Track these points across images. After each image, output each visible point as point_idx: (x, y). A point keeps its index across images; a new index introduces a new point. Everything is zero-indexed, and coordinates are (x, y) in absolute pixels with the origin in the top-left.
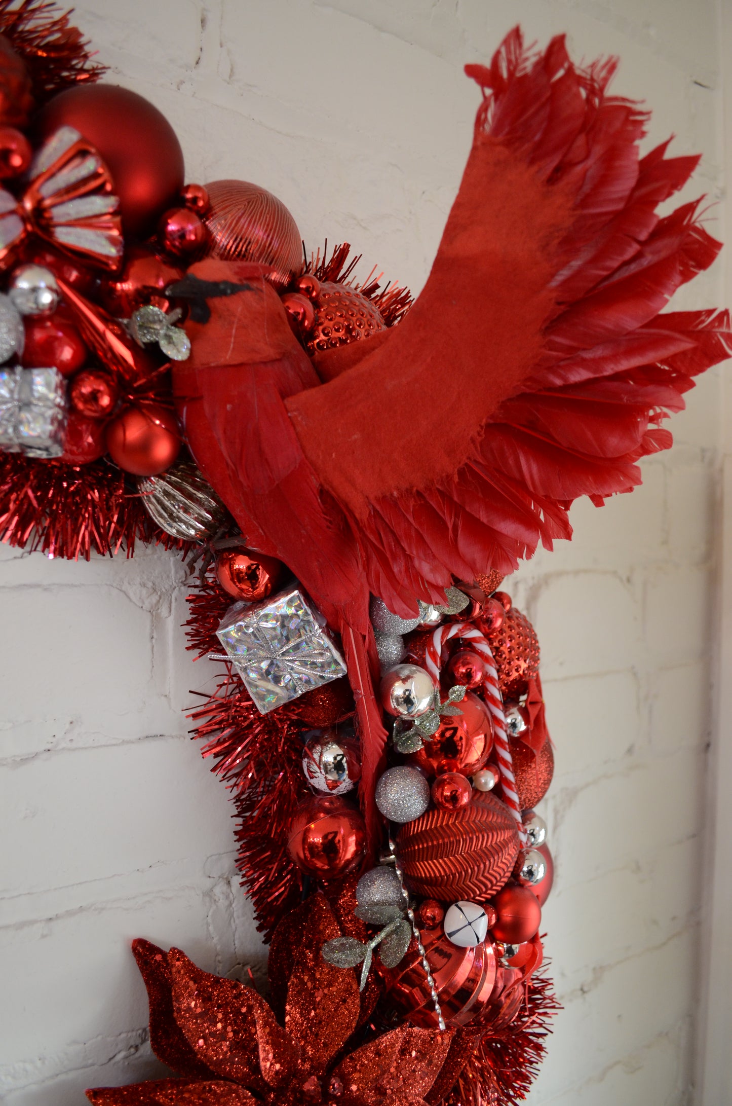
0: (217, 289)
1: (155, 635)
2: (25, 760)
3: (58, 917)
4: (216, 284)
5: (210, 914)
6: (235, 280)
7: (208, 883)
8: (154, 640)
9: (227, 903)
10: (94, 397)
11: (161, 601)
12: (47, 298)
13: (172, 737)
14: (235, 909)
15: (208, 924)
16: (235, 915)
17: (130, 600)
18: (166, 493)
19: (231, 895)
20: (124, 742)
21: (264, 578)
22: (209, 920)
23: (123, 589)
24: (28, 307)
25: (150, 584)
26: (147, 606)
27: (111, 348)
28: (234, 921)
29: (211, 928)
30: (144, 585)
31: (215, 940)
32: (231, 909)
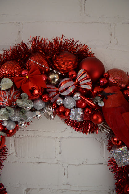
0: (108, 94)
1: (102, 146)
2: (79, 165)
3: (83, 191)
4: (108, 93)
6: (112, 92)
7: (110, 191)
10: (88, 112)
11: (103, 141)
12: (79, 98)
13: (104, 164)
17: (97, 140)
18: (101, 126)
19: (114, 193)
20: (96, 164)
21: (120, 142)
23: (96, 138)
24: (76, 99)
25: (101, 138)
26: (100, 142)
27: (90, 104)
30: (100, 138)
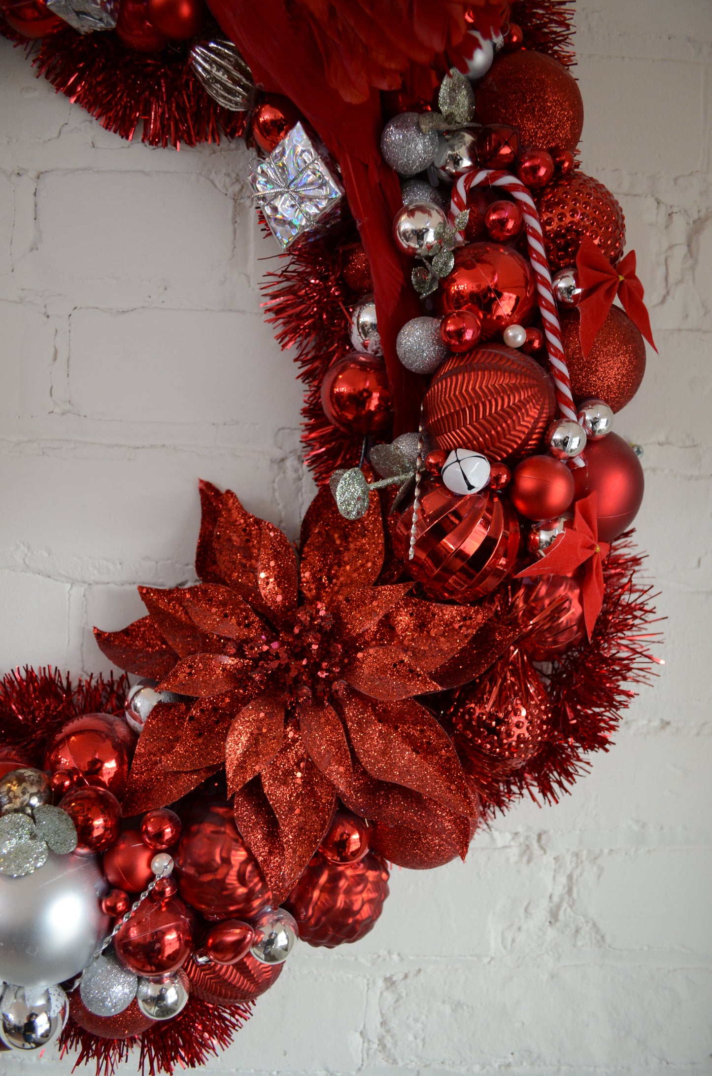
1: (238, 220)
2: (124, 312)
3: (143, 447)
5: (277, 480)
8: (236, 224)
9: (295, 475)
11: (244, 190)
13: (251, 314)
14: (304, 484)
15: (274, 490)
16: (303, 490)
17: (216, 187)
19: (300, 471)
20: (208, 310)
22: (276, 486)
23: (211, 177)
26: (230, 192)
28: (302, 495)
29: (277, 494)
30: (228, 175)
31: (280, 507)
32: (300, 483)
